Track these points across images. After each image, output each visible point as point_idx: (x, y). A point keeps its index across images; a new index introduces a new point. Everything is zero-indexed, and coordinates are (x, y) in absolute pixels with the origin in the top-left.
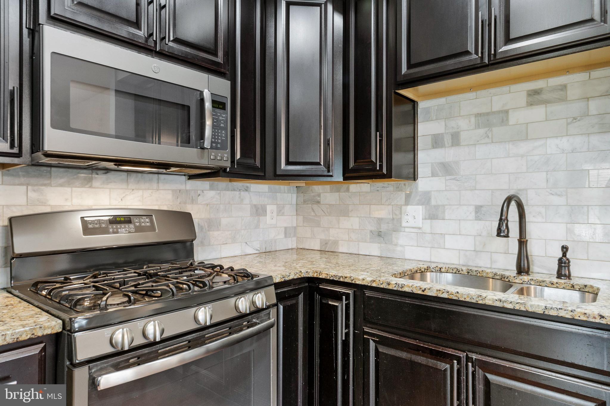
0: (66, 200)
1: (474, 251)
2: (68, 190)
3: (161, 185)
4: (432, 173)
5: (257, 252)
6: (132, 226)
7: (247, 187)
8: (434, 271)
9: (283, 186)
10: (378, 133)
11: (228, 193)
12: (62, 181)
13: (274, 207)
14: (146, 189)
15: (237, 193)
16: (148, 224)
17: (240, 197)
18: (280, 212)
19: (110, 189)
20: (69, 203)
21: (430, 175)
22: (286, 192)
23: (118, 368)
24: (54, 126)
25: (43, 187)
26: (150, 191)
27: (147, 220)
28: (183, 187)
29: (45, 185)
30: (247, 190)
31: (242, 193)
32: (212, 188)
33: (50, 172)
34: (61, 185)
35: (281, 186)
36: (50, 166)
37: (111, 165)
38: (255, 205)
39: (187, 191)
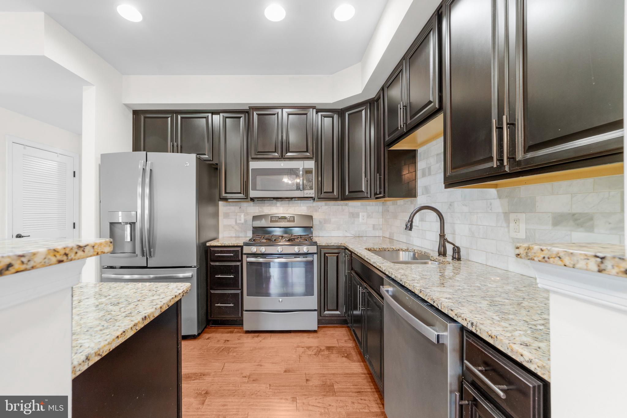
0: (269, 211)
1: (436, 241)
2: (270, 207)
3: (290, 205)
4: (422, 192)
5: (353, 236)
6: (286, 220)
7: (347, 204)
8: (411, 251)
9: (372, 203)
10: (378, 174)
11: (335, 207)
12: (268, 204)
13: (365, 214)
14: (296, 206)
15: (341, 207)
16: (292, 220)
17: (342, 209)
18: (369, 216)
19: (283, 207)
20: (270, 212)
21: (421, 194)
22: (374, 205)
23: (253, 257)
24: (252, 190)
25: (263, 207)
26: (297, 207)
27: (292, 218)
28: (312, 205)
29: (263, 206)
30: (346, 205)
31: (343, 207)
32: (326, 205)
33: (265, 202)
34: (268, 206)
35: (370, 203)
36: (265, 200)
37: (272, 199)
38: (352, 213)
39: (313, 206)
